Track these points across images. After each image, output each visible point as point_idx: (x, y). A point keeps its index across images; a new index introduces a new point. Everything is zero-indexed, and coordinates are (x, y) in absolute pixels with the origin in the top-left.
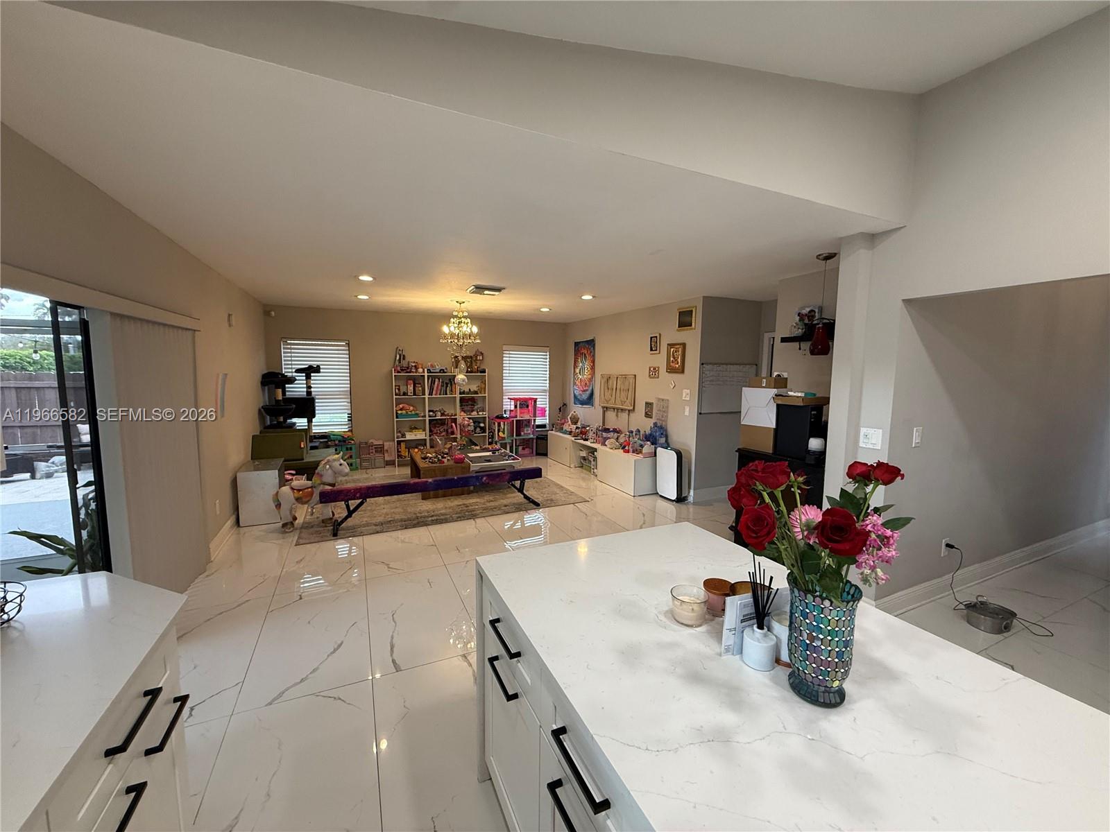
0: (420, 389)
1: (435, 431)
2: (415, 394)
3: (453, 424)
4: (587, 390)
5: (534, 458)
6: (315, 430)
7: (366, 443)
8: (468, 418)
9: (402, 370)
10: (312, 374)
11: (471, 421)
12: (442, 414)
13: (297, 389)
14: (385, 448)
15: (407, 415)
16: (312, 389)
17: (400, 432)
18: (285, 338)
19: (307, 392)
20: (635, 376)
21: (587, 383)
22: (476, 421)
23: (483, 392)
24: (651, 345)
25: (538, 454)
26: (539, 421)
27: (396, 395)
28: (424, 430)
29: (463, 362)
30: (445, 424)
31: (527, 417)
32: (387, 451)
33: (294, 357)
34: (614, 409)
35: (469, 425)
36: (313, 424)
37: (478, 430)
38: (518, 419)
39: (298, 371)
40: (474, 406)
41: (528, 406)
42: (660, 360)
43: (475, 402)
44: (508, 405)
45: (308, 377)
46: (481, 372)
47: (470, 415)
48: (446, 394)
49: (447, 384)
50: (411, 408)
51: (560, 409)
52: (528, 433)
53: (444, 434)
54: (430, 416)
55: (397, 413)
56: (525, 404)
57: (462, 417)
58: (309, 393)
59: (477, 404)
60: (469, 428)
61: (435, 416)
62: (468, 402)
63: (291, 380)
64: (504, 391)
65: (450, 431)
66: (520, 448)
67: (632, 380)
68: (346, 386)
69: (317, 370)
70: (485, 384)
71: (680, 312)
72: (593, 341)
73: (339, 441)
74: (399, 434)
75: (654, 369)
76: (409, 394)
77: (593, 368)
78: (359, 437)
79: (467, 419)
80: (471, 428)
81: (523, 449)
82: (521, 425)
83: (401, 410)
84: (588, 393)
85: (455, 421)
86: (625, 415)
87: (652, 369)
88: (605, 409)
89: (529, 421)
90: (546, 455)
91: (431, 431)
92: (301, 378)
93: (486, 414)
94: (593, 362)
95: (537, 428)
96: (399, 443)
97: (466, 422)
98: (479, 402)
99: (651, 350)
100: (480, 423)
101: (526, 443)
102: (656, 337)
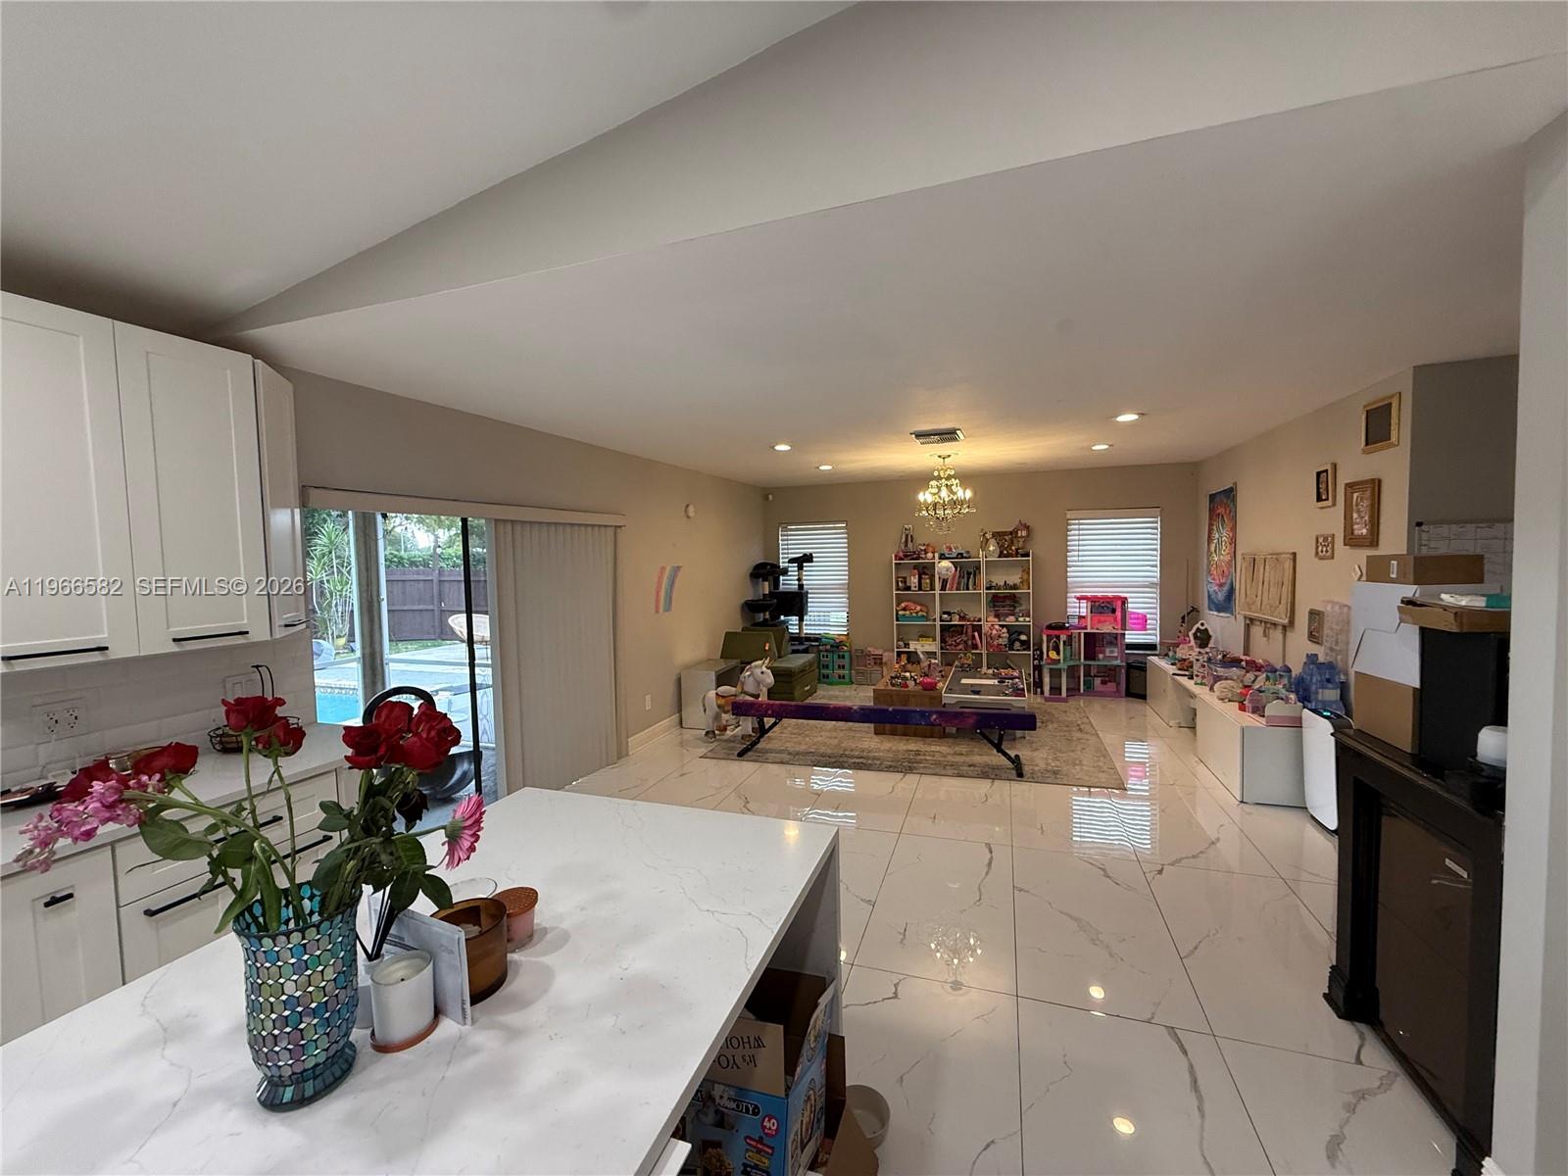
0: (928, 581)
1: (950, 642)
2: (920, 589)
3: (976, 634)
4: (1225, 584)
5: (1124, 699)
6: (807, 630)
7: (862, 651)
8: (1000, 625)
9: (906, 556)
10: (805, 564)
11: (1005, 630)
12: (962, 618)
13: (789, 583)
14: (884, 660)
15: (911, 618)
16: (804, 582)
17: (902, 640)
18: (785, 524)
19: (799, 585)
20: (1294, 554)
21: (1225, 569)
22: (1014, 632)
23: (1026, 587)
24: (1318, 488)
25: (1129, 694)
26: (1132, 637)
27: (898, 589)
28: (934, 640)
29: (992, 541)
30: (962, 633)
31: (1107, 628)
32: (886, 663)
33: (792, 543)
34: (1261, 622)
35: (999, 636)
36: (804, 623)
37: (1017, 645)
38: (1089, 631)
39: (792, 561)
40: (1015, 607)
41: (1114, 611)
42: (1332, 520)
43: (1016, 602)
44: (1077, 609)
45: (800, 568)
46: (1023, 556)
47: (1004, 621)
48: (968, 589)
49: (969, 574)
50: (919, 608)
51: (1183, 618)
52: (1112, 656)
53: (961, 647)
54: (941, 621)
55: (897, 614)
56: (1107, 606)
57: (990, 624)
58: (801, 586)
59: (1021, 605)
60: (1000, 641)
61: (951, 621)
62: (1004, 601)
63: (785, 572)
64: (1069, 585)
65: (970, 643)
66: (1098, 681)
67: (1288, 564)
68: (844, 579)
69: (808, 558)
70: (1028, 573)
71: (1367, 411)
72: (1231, 490)
73: (832, 646)
74: (901, 643)
75: (1325, 539)
76: (913, 588)
77: (1233, 541)
78: (858, 643)
79: (997, 627)
80: (1004, 641)
81: (1104, 683)
82: (1093, 642)
83: (904, 609)
84: (1226, 588)
85: (978, 628)
86: (1277, 634)
87: (1321, 540)
88: (1250, 622)
89: (1116, 636)
90: (1143, 697)
91: (943, 640)
92: (793, 567)
93: (1028, 621)
94: (1234, 529)
95: (1127, 649)
96: (899, 654)
97: (994, 632)
98: (1022, 602)
99: (1319, 499)
100: (1021, 633)
101: (1109, 674)
102: (1326, 471)
